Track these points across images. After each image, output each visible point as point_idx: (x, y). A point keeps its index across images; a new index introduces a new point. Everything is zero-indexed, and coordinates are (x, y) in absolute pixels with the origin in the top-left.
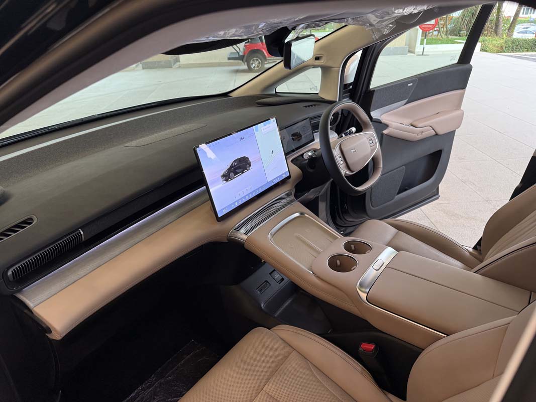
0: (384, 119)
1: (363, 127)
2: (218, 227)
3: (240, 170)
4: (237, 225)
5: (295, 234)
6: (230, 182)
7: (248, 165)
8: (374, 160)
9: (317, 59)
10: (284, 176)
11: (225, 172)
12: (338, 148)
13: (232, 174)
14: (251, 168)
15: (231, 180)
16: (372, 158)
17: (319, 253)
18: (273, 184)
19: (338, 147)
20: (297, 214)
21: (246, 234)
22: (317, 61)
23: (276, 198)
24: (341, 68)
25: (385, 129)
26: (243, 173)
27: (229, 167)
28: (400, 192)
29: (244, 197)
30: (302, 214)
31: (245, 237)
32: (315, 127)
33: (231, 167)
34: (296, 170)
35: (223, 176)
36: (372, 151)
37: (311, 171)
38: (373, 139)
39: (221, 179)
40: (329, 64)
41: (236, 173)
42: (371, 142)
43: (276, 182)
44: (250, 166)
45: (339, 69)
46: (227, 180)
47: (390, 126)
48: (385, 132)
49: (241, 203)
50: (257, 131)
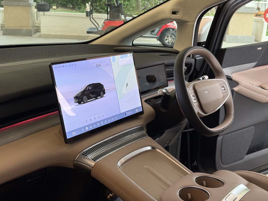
0: (235, 77)
1: (215, 74)
2: (66, 149)
3: (94, 96)
4: (85, 150)
5: (145, 166)
6: (83, 106)
7: (102, 93)
8: (226, 106)
9: (174, 13)
10: (137, 111)
11: (78, 94)
12: (191, 88)
13: (85, 97)
14: (104, 95)
15: (84, 103)
16: (224, 105)
17: (169, 186)
18: (125, 116)
19: (192, 86)
20: (149, 148)
21: (94, 160)
22: (174, 15)
23: (128, 130)
24: (196, 23)
25: (235, 86)
26: (96, 98)
27: (83, 90)
28: (250, 152)
29: (96, 123)
30: (153, 148)
31: (92, 163)
32: (170, 75)
33: (85, 90)
34: (149, 109)
35: (76, 98)
36: (224, 97)
37: (164, 111)
38: (225, 86)
39: (73, 100)
40: (185, 18)
41: (89, 98)
42: (223, 88)
43: (129, 114)
44: (104, 93)
45: (194, 23)
46: (79, 103)
47: (240, 84)
48: (236, 89)
49: (91, 128)
50: (114, 61)
